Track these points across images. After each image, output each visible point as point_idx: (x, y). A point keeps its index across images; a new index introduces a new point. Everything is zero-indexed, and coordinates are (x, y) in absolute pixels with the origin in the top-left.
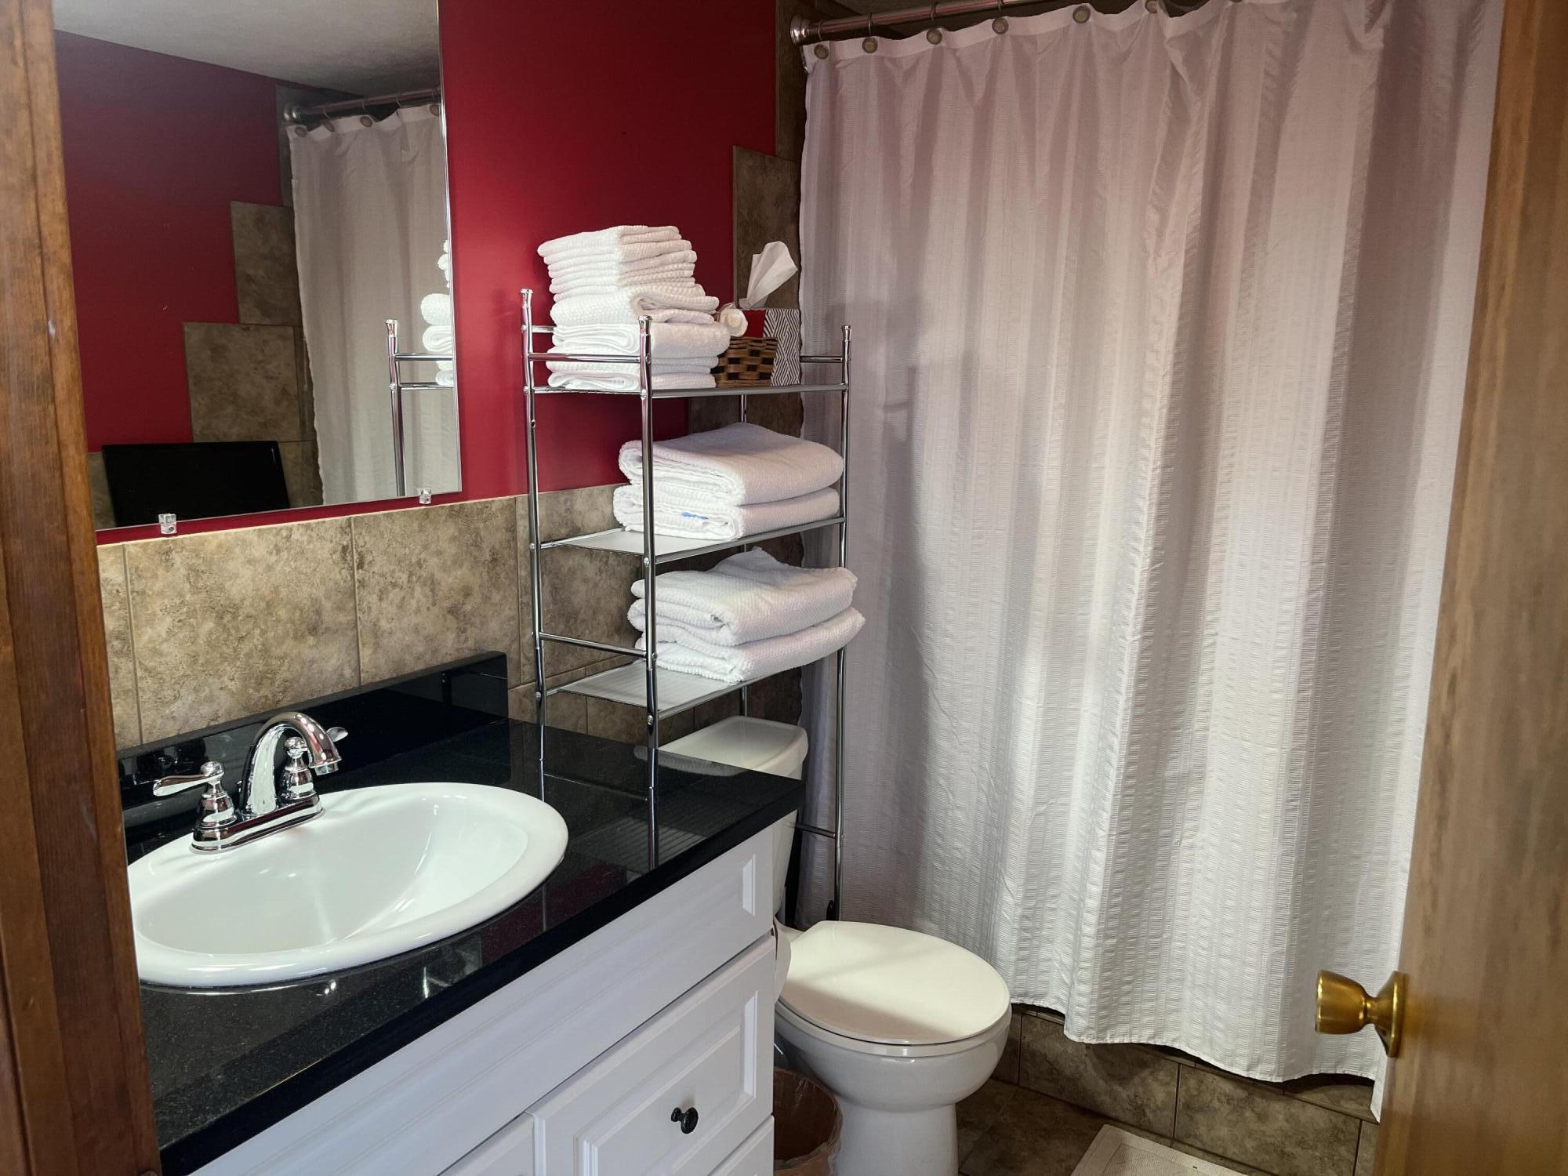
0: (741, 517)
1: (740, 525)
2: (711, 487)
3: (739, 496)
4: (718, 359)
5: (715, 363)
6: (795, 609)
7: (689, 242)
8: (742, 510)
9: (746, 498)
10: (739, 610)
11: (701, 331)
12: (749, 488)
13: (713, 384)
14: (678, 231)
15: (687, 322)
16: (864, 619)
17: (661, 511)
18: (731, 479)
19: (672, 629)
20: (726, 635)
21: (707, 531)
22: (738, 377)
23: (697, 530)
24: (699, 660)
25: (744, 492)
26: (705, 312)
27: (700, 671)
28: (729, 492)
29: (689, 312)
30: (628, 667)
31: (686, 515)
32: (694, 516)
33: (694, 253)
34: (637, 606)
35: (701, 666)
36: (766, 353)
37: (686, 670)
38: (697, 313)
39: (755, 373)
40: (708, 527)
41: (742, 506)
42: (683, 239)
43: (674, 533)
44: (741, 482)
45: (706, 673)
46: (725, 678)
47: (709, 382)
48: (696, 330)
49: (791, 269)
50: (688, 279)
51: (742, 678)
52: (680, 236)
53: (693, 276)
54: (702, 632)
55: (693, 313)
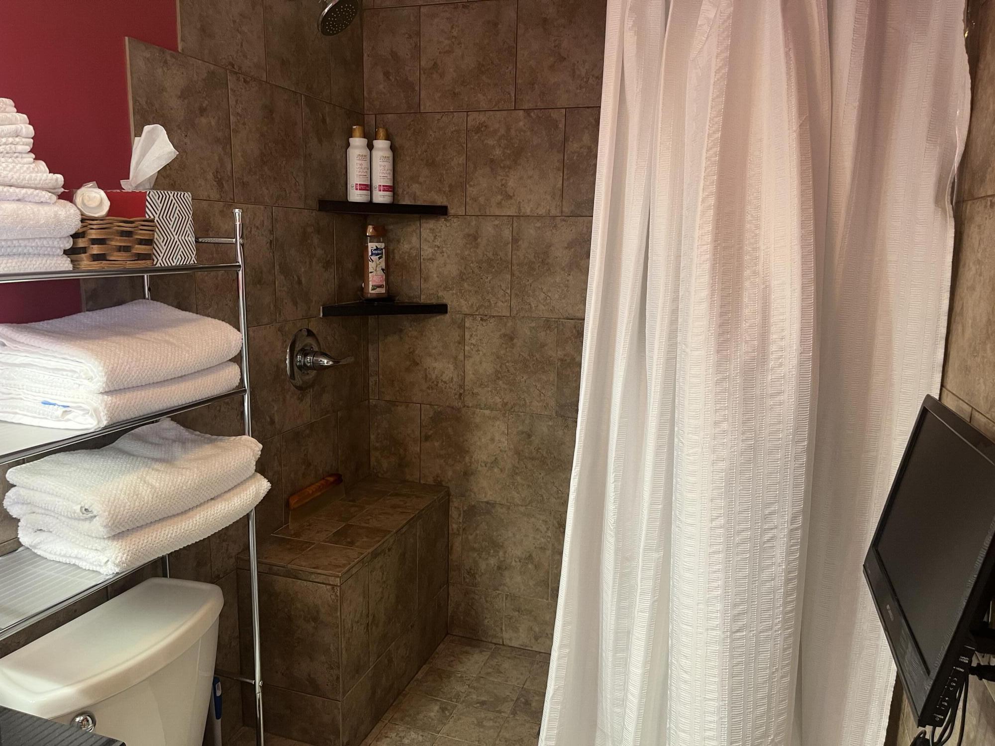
0: (103, 405)
1: (102, 414)
2: (70, 374)
3: (99, 384)
4: (71, 239)
5: (69, 244)
6: (184, 488)
7: (25, 116)
8: (106, 397)
9: (107, 384)
10: (112, 499)
11: (36, 210)
12: (111, 375)
13: (69, 267)
14: (13, 104)
15: (19, 200)
16: (269, 484)
17: (22, 399)
18: (90, 365)
19: (47, 519)
20: (98, 526)
21: (69, 420)
22: (105, 257)
23: (58, 419)
24: (75, 551)
25: (105, 379)
26: (43, 189)
27: (77, 562)
28: (90, 379)
29: (18, 190)
30: (14, 554)
31: (45, 403)
32: (54, 404)
33: (31, 128)
34: (11, 495)
35: (76, 558)
36: (141, 234)
37: (63, 560)
38: (30, 191)
39: (128, 254)
40: (69, 416)
41: (106, 393)
42: (17, 112)
43: (36, 422)
44: (101, 368)
45: (82, 564)
46: (101, 571)
47: (65, 264)
48: (28, 209)
49: (170, 153)
50: (24, 155)
51: (117, 570)
52: (15, 110)
53: (31, 151)
54: (75, 523)
55: (24, 191)
